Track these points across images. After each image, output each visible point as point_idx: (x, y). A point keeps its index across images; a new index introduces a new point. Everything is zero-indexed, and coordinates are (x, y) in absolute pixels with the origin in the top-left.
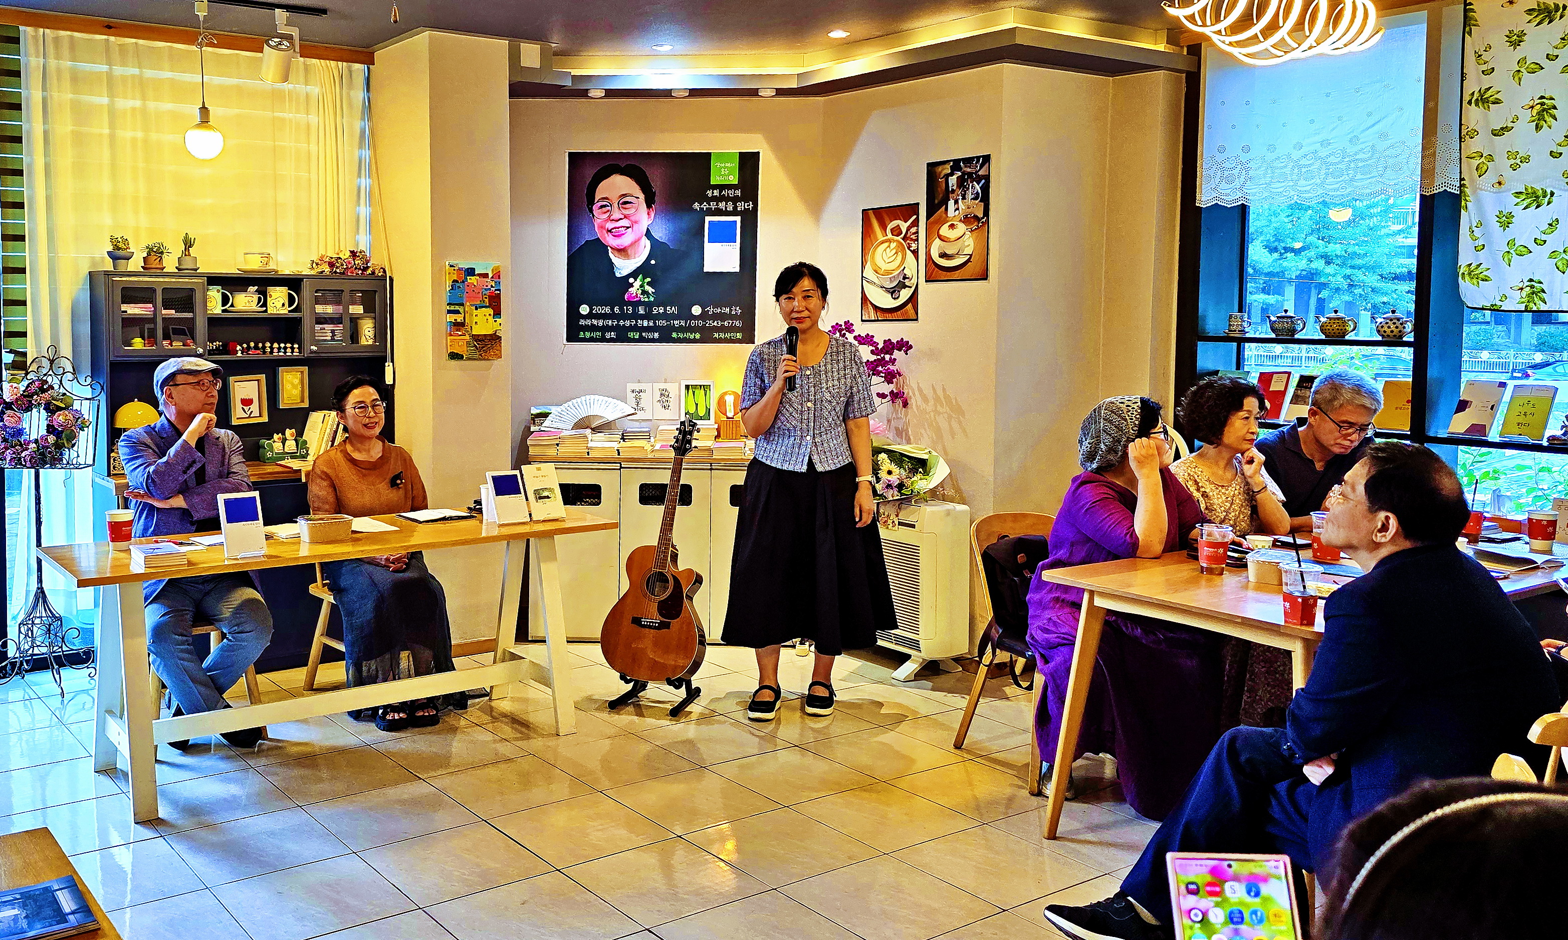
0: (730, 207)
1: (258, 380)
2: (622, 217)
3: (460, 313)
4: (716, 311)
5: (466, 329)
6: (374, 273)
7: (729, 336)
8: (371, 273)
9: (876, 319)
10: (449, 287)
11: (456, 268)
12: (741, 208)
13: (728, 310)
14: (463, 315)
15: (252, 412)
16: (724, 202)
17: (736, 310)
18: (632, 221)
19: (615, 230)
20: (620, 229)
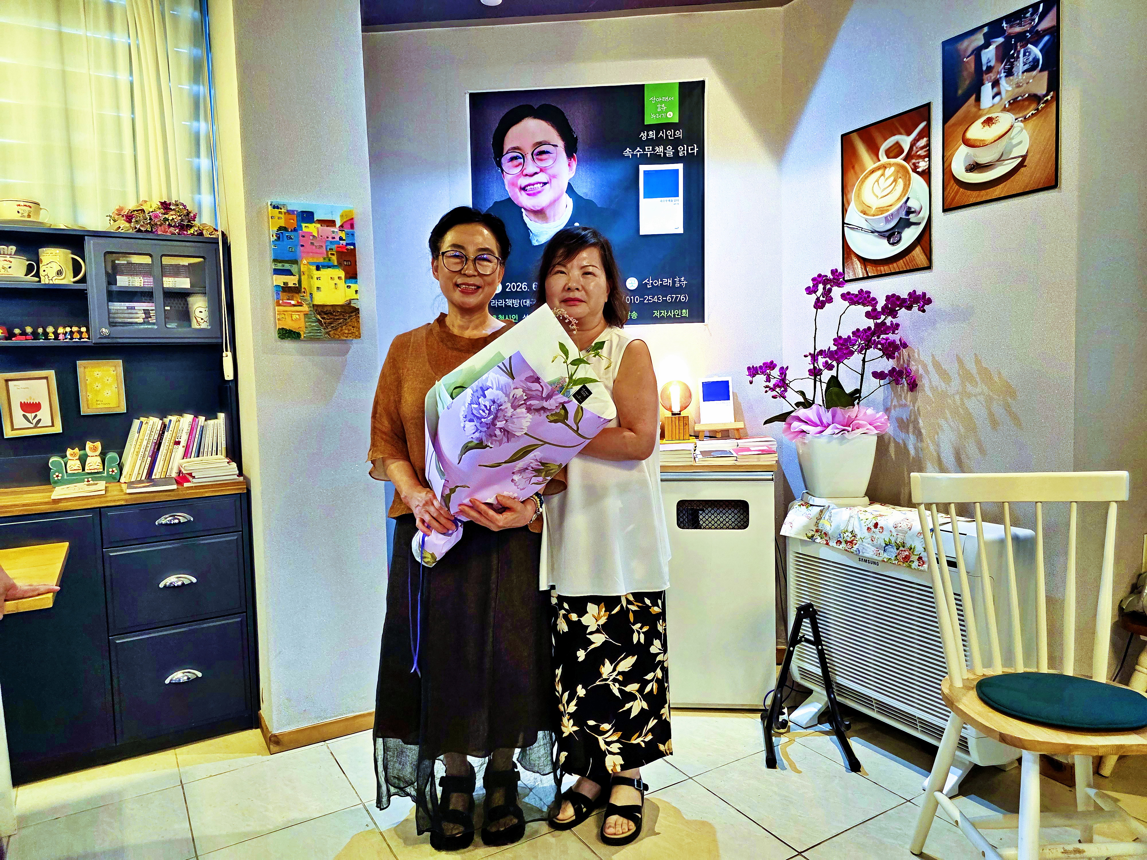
0: (670, 153)
1: (46, 378)
2: (538, 170)
3: (292, 274)
4: (656, 283)
5: (303, 296)
6: (201, 234)
7: (673, 313)
8: (196, 233)
9: (866, 276)
10: (273, 236)
11: (282, 210)
12: (684, 153)
13: (671, 281)
14: (297, 277)
15: (40, 420)
16: (662, 147)
17: (680, 281)
18: (549, 175)
19: (529, 187)
20: (536, 186)
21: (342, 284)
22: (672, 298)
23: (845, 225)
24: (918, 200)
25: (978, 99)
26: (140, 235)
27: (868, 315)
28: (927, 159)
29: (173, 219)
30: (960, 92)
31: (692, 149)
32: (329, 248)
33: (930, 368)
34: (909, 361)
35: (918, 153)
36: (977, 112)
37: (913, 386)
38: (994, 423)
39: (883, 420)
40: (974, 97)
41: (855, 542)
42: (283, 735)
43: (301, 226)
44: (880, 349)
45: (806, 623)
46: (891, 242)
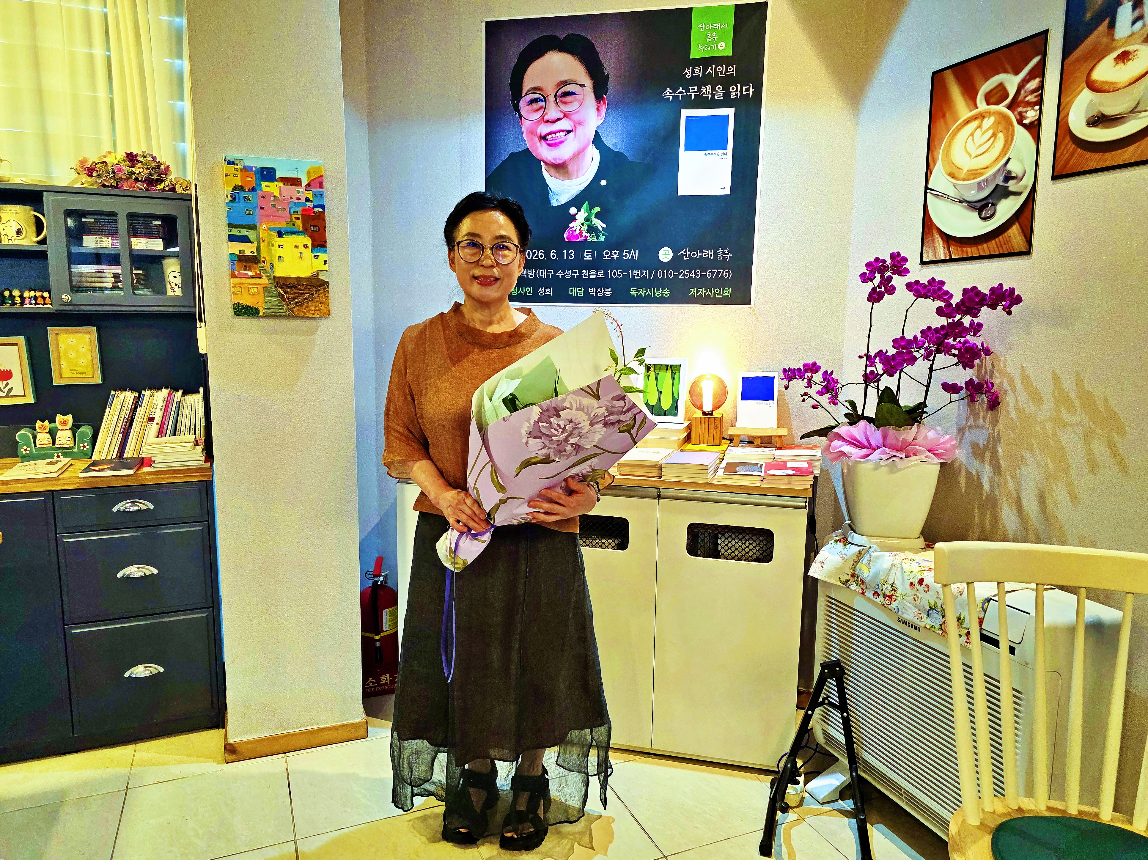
0: (719, 94)
1: (17, 344)
2: (561, 116)
3: (249, 241)
4: (694, 255)
5: (263, 267)
6: (173, 190)
7: (713, 292)
8: (167, 189)
9: (948, 258)
10: (227, 196)
11: (239, 167)
12: (736, 95)
13: (712, 253)
14: (256, 244)
15: (11, 389)
16: (710, 87)
17: (723, 253)
18: (574, 121)
19: (550, 136)
20: (558, 134)
21: (308, 253)
22: (713, 273)
23: (928, 191)
24: (1021, 161)
25: (1112, 26)
26: (104, 191)
27: (940, 312)
28: (1037, 107)
29: (140, 173)
30: (1088, 15)
31: (747, 90)
32: (292, 210)
33: (1019, 385)
34: (992, 373)
35: (1027, 99)
36: (1108, 44)
37: (994, 404)
38: (1093, 465)
39: (948, 445)
40: (1107, 22)
41: (894, 597)
42: (241, 743)
43: (260, 185)
44: (954, 355)
45: (832, 684)
46: (983, 216)
